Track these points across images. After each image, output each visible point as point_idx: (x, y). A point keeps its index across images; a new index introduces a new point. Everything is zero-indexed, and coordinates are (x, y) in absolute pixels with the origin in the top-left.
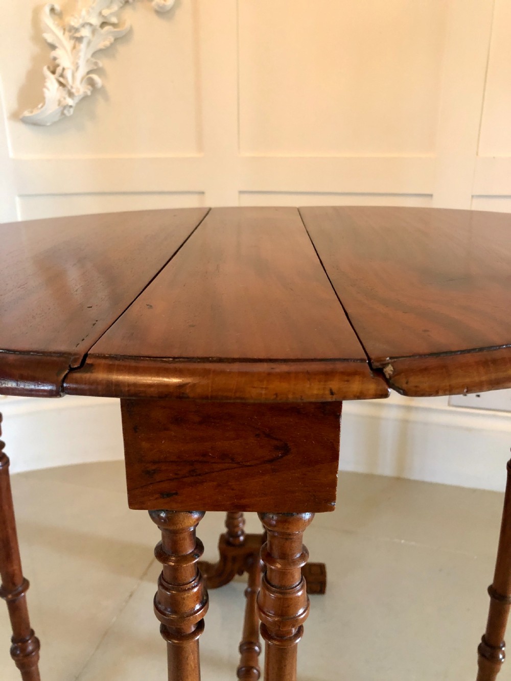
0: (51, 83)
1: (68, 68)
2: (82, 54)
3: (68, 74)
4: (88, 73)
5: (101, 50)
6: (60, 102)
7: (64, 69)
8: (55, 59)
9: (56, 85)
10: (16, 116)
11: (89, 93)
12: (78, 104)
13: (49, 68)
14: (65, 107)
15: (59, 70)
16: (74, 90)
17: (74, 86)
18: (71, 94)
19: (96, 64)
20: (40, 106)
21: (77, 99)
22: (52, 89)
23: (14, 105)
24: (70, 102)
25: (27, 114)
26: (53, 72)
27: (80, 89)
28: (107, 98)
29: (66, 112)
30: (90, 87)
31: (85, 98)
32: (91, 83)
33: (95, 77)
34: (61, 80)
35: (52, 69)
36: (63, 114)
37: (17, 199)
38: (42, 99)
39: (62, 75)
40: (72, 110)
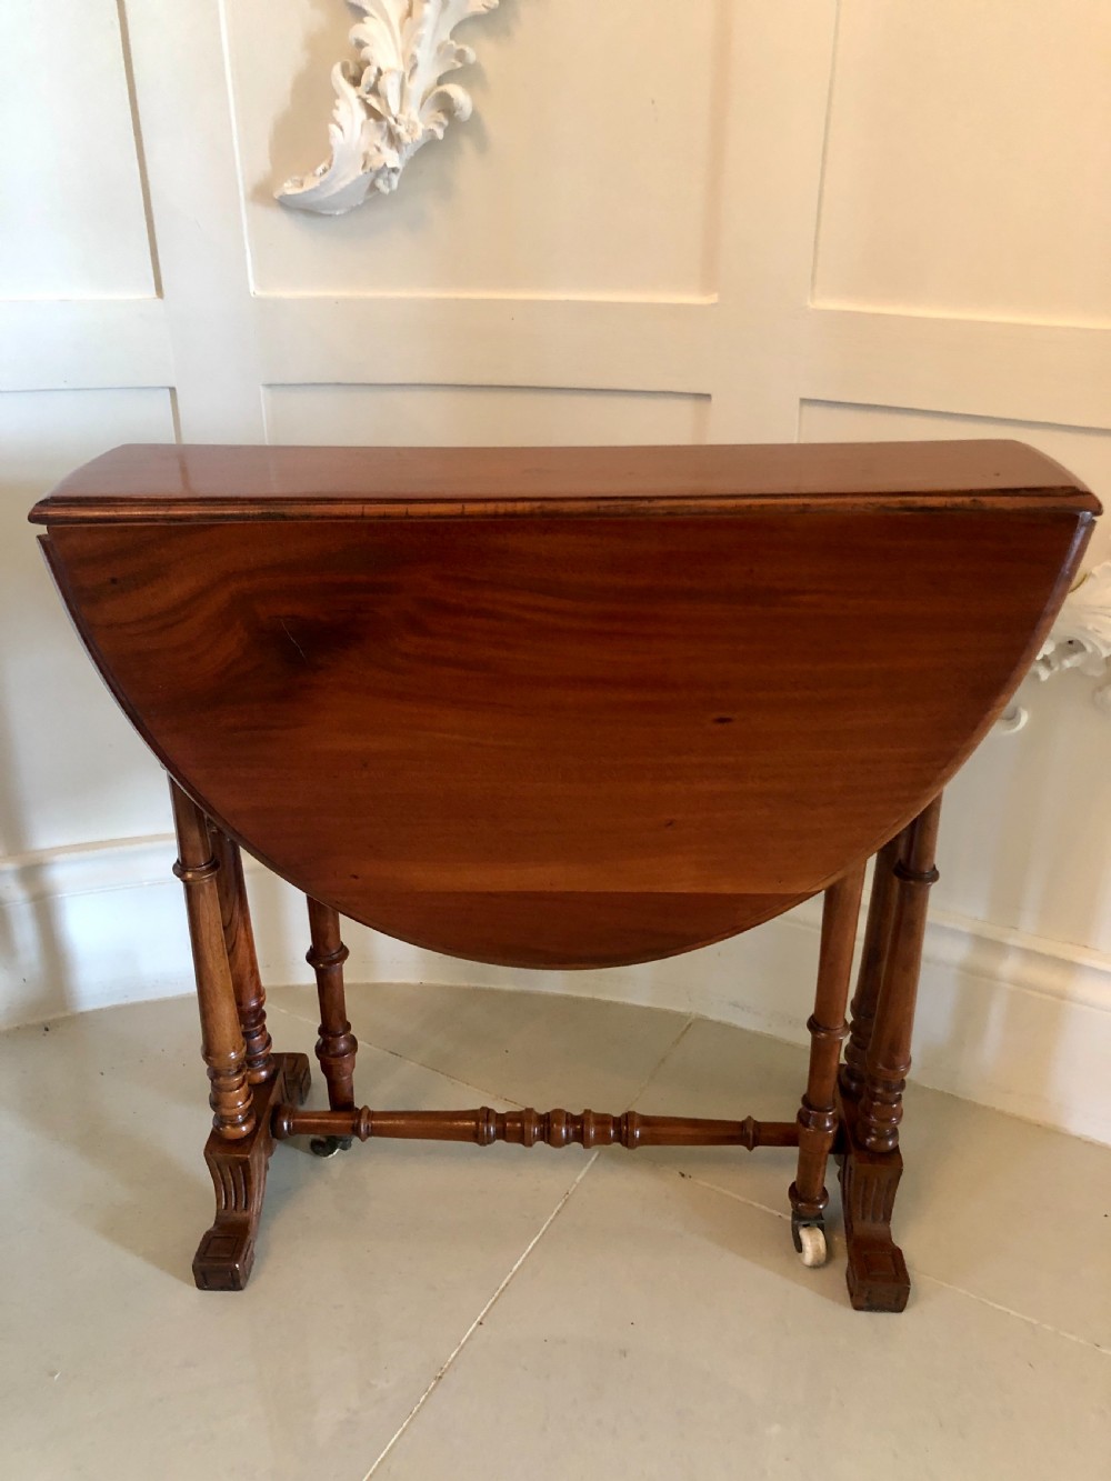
0: (349, 108)
1: (391, 71)
2: (426, 31)
3: (390, 86)
4: (440, 81)
5: (476, 19)
6: (366, 157)
7: (380, 72)
8: (360, 45)
9: (361, 114)
10: (263, 194)
11: (440, 134)
12: (412, 163)
13: (345, 69)
14: (378, 173)
15: (369, 76)
16: (401, 129)
17: (403, 118)
18: (393, 139)
19: (461, 55)
20: (319, 170)
21: (408, 153)
22: (349, 124)
23: (263, 164)
24: (392, 158)
25: (289, 188)
26: (355, 81)
27: (416, 123)
28: (483, 146)
29: (380, 183)
30: (442, 118)
31: (430, 146)
32: (445, 105)
33: (456, 92)
34: (372, 101)
35: (352, 71)
36: (373, 187)
37: (262, 390)
38: (325, 151)
39: (374, 90)
40: (395, 179)
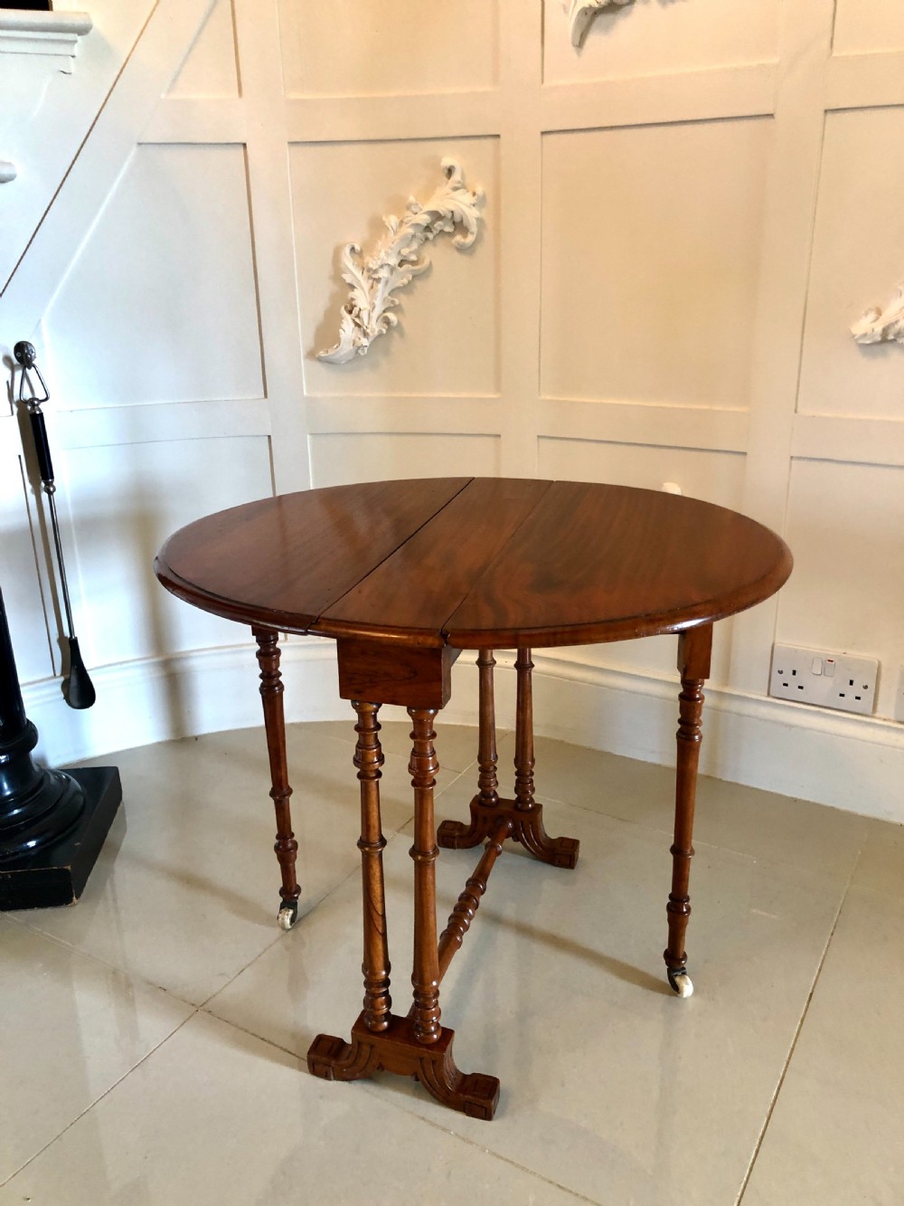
0: (347, 322)
1: (365, 309)
2: (379, 294)
3: (364, 315)
4: (384, 312)
5: (398, 288)
6: (354, 343)
7: (360, 310)
8: (353, 299)
9: (353, 325)
10: (311, 355)
11: (384, 331)
12: (373, 343)
13: (346, 308)
14: (359, 348)
15: (356, 311)
16: (368, 331)
17: (369, 327)
18: (365, 334)
19: (393, 302)
20: (335, 347)
21: (371, 339)
22: (347, 330)
23: (310, 343)
24: (365, 342)
25: (322, 354)
26: (350, 312)
27: (375, 327)
28: (402, 335)
29: (360, 351)
30: (385, 325)
31: (380, 335)
32: (387, 321)
33: (391, 316)
34: (357, 320)
35: (349, 308)
36: (357, 352)
37: (308, 437)
38: (337, 340)
39: (358, 316)
40: (366, 349)
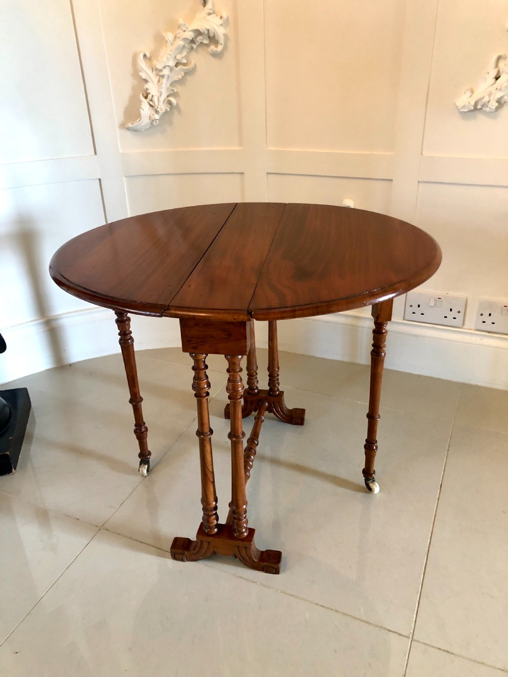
0: (145, 104)
1: (155, 95)
2: (164, 86)
3: (155, 99)
4: (168, 96)
5: (176, 81)
6: (150, 118)
7: (152, 96)
8: (147, 89)
9: (148, 106)
10: (123, 126)
11: (168, 109)
12: (162, 118)
13: (143, 95)
14: (153, 121)
15: (149, 97)
16: (158, 110)
17: (159, 107)
18: (157, 112)
19: (173, 90)
20: (138, 120)
21: (160, 115)
22: (145, 110)
23: (121, 118)
24: (157, 117)
25: (130, 125)
26: (146, 98)
27: (162, 107)
28: (179, 111)
29: (154, 123)
30: (168, 105)
31: (166, 112)
32: (170, 103)
33: (172, 99)
34: (151, 103)
35: (145, 95)
36: (152, 123)
37: (124, 178)
38: (139, 116)
39: (151, 100)
40: (157, 121)
